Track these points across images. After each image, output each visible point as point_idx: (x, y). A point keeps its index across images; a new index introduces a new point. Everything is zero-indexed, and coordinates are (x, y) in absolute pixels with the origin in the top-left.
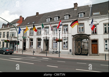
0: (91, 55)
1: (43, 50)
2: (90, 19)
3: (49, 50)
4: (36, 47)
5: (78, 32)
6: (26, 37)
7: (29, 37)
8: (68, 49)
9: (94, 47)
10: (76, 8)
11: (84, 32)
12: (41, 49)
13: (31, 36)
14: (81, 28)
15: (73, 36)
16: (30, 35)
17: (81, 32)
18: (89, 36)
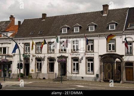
0: (125, 82)
1: (57, 75)
2: (123, 34)
3: (68, 75)
4: (48, 71)
5: (107, 51)
6: (30, 56)
7: (35, 55)
8: (94, 73)
9: (129, 72)
10: (106, 13)
11: (115, 51)
12: (55, 73)
13: (38, 53)
14: (112, 45)
15: (101, 56)
16: (36, 53)
17: (111, 52)
18: (122, 58)
